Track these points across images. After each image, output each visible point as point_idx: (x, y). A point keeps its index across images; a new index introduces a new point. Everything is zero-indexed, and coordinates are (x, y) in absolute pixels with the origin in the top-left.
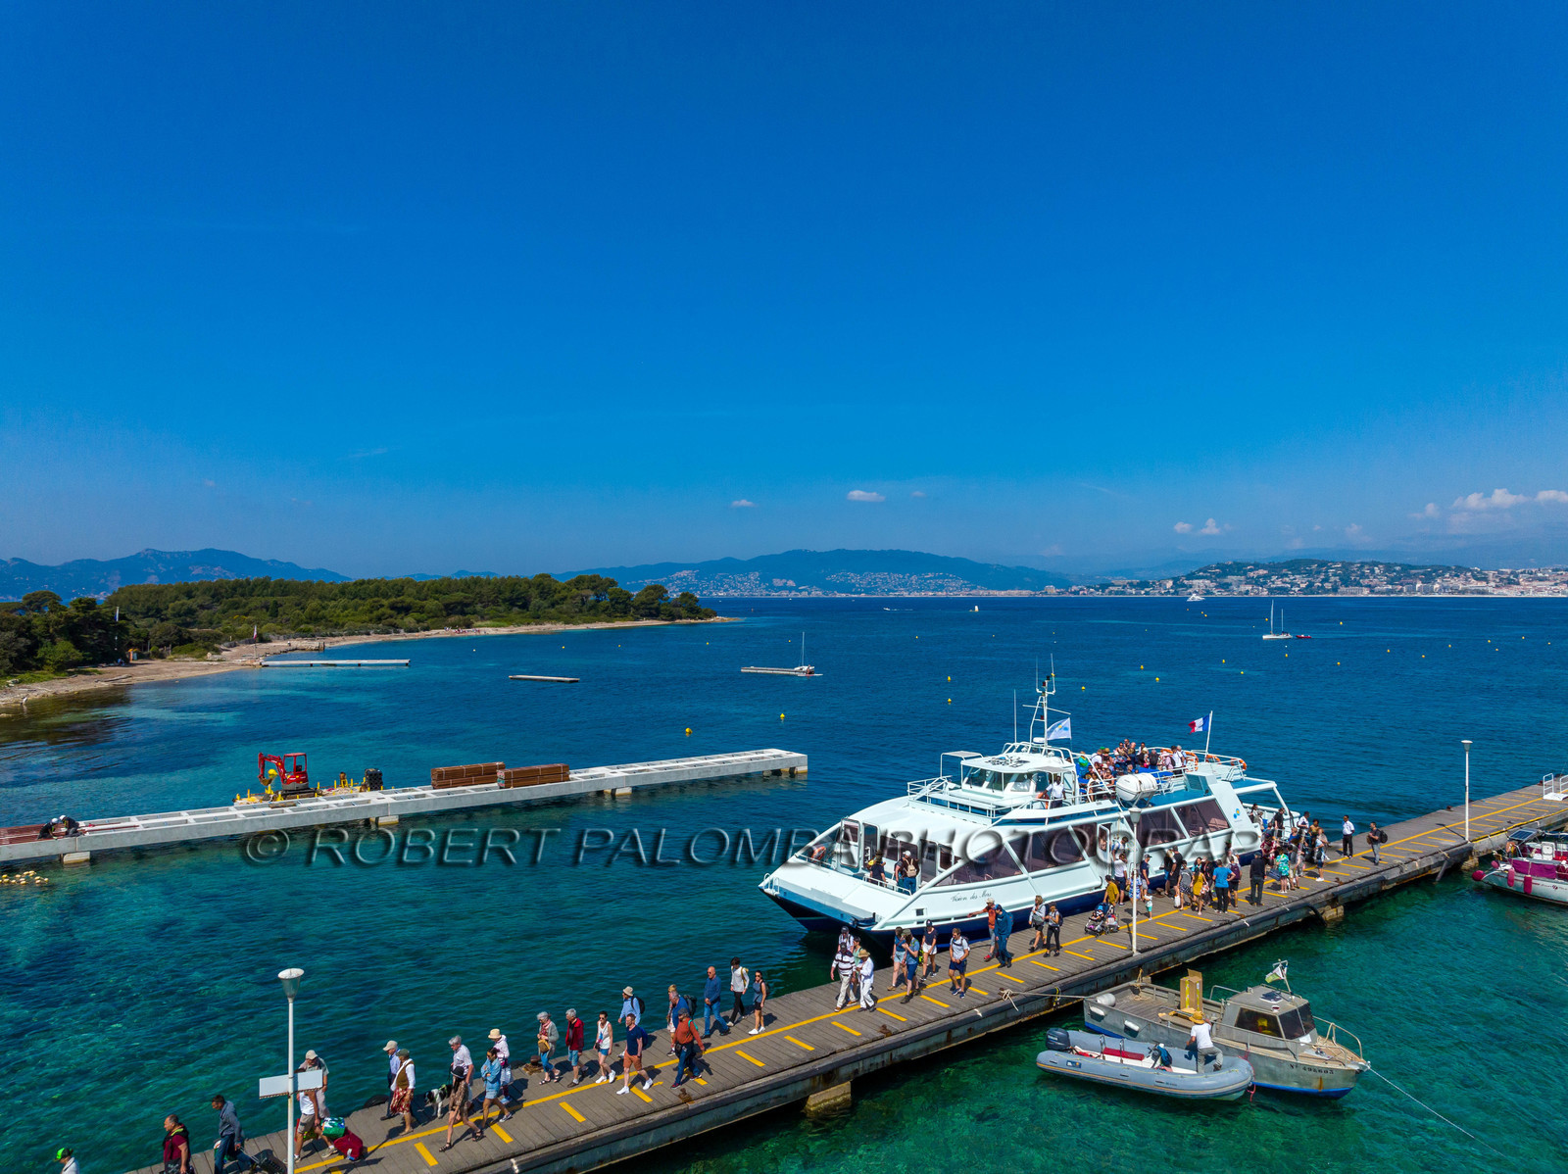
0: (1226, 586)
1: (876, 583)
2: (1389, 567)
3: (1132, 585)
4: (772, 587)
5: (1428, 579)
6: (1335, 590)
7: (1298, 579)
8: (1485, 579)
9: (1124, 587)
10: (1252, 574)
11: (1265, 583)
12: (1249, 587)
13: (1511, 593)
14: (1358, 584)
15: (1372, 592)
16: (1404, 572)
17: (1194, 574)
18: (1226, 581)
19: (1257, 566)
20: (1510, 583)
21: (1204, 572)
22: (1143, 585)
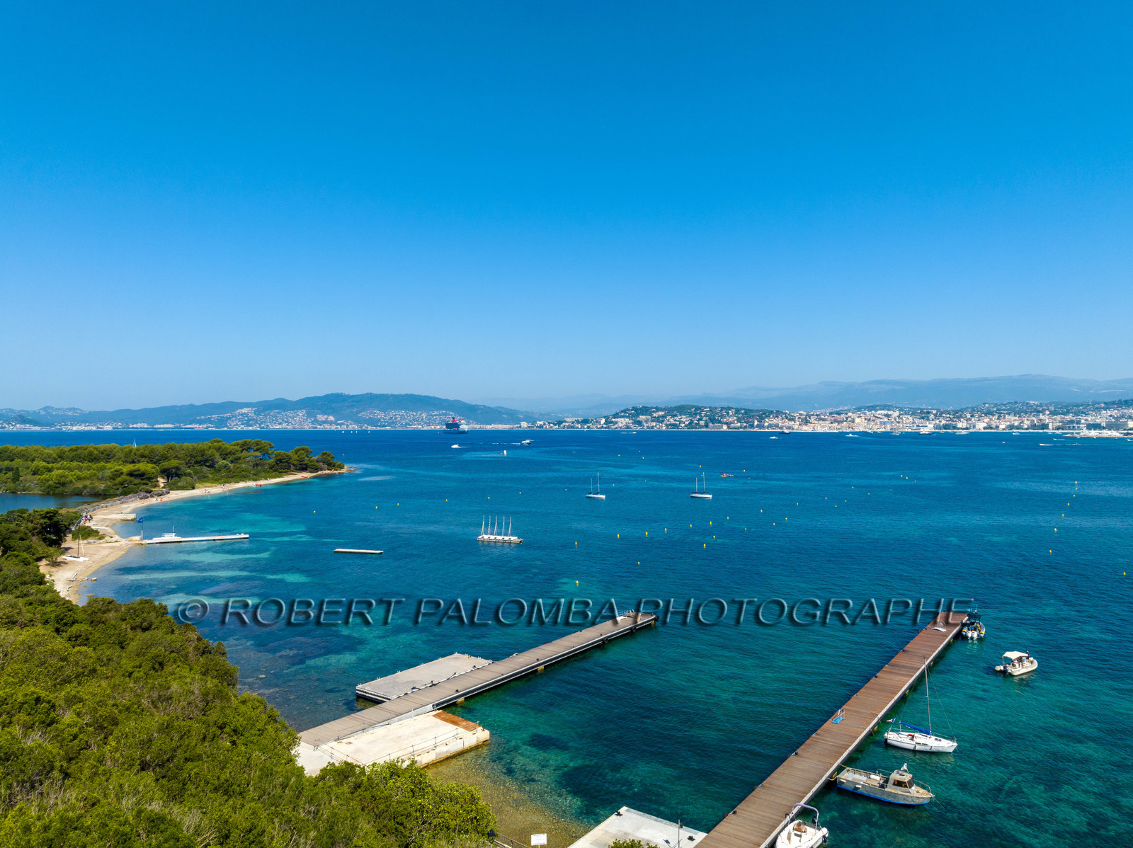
0: (640, 423)
1: (396, 419)
2: (737, 411)
3: (578, 422)
4: (316, 421)
5: (761, 419)
6: (707, 426)
7: (684, 418)
8: (792, 419)
9: (573, 423)
10: (654, 415)
11: (663, 421)
12: (654, 424)
13: (807, 429)
14: (720, 422)
15: (729, 427)
16: (746, 415)
17: (617, 414)
18: (638, 419)
19: (658, 409)
20: (807, 422)
21: (624, 413)
22: (585, 421)
